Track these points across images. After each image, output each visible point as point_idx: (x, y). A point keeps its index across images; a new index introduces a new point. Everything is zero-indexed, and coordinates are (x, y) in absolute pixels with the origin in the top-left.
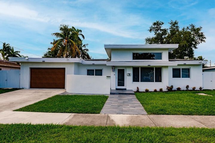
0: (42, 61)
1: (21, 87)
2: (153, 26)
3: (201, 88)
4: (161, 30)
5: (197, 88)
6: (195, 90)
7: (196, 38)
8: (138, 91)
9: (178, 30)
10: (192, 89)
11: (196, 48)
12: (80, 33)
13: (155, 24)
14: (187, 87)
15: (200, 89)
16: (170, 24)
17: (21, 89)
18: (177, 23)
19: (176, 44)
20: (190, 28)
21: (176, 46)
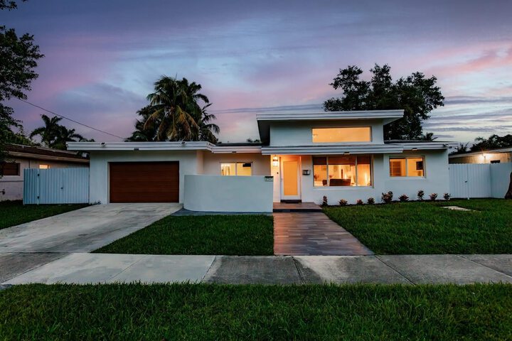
0: (133, 149)
1: (92, 201)
2: (341, 77)
3: (447, 196)
4: (356, 84)
5: (440, 197)
6: (436, 199)
7: (426, 98)
8: (325, 204)
9: (389, 83)
10: (429, 198)
11: (425, 117)
12: (198, 92)
13: (344, 72)
14: (421, 194)
15: (445, 197)
16: (374, 72)
17: (91, 205)
18: (388, 71)
19: (399, 110)
20: (413, 80)
21: (399, 114)
